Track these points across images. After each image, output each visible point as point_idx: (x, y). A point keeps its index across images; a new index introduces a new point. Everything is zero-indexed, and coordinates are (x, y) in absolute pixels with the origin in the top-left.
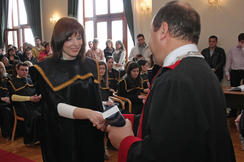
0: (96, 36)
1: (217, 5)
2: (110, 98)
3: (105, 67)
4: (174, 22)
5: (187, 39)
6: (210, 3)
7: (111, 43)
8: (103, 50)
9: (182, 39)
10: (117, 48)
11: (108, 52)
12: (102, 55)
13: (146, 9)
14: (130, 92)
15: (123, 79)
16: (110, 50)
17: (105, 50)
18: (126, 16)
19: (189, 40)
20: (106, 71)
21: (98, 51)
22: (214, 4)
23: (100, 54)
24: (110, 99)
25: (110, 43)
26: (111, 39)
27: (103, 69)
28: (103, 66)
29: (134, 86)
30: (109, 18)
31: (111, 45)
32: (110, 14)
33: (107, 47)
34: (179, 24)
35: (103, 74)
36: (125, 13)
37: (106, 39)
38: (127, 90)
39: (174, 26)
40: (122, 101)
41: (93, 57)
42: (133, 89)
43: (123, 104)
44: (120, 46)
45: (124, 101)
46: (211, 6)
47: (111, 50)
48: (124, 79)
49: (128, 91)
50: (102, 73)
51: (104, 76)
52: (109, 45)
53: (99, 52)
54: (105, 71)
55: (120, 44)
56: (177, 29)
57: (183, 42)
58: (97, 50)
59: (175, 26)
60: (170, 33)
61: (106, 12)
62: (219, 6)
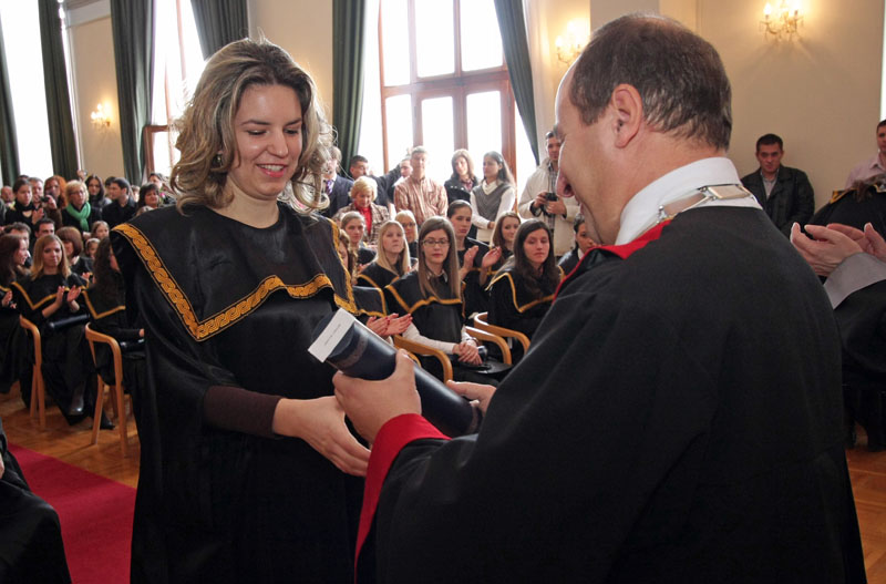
0: (418, 140)
1: (795, 39)
2: (468, 332)
3: (445, 236)
4: (658, 81)
5: (703, 137)
6: (772, 33)
7: (467, 160)
8: (443, 184)
9: (689, 137)
10: (488, 175)
11: (456, 189)
12: (439, 198)
13: (572, 54)
14: (526, 311)
15: (503, 272)
16: (463, 182)
17: (447, 185)
18: (512, 77)
19: (707, 141)
20: (451, 248)
21: (427, 186)
22: (783, 34)
23: (433, 197)
24: (465, 335)
25: (464, 160)
26: (466, 147)
27: (441, 241)
28: (441, 234)
29: (538, 290)
30: (459, 85)
31: (466, 165)
32: (462, 72)
33: (457, 176)
34: (676, 84)
35: (441, 259)
36: (507, 68)
37: (451, 152)
38: (519, 307)
39: (659, 91)
40: (502, 341)
41: (413, 206)
42: (535, 302)
43: (506, 347)
44: (497, 168)
45: (510, 341)
46: (776, 40)
47: (468, 184)
48: (506, 274)
49: (521, 310)
50: (437, 255)
51: (446, 265)
52: (460, 165)
53: (430, 190)
54: (446, 248)
55: (498, 162)
56: (670, 101)
57: (692, 147)
58: (424, 185)
59: (663, 91)
60: (650, 118)
61: (449, 69)
62: (801, 40)
